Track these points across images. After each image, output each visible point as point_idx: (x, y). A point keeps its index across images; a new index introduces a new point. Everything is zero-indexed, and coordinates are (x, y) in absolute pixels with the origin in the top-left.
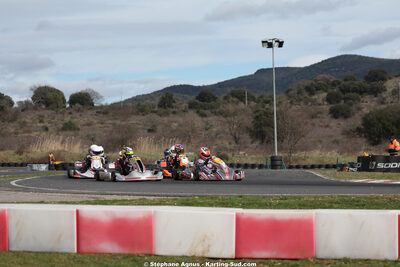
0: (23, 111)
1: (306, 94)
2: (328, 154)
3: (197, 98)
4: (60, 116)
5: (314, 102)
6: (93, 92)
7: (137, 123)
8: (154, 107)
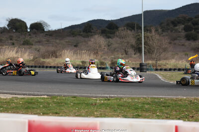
0: (1, 33)
1: (172, 26)
2: (180, 62)
3: (107, 27)
4: (23, 36)
5: (176, 31)
6: (44, 22)
7: (69, 42)
8: (80, 32)
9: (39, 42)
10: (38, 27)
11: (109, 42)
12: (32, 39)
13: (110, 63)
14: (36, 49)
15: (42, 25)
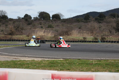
0: (35, 21)
3: (99, 16)
4: (48, 22)
6: (60, 14)
7: (75, 26)
8: (82, 20)
9: (58, 26)
10: (57, 17)
11: (100, 25)
12: (54, 24)
13: (100, 38)
14: (55, 30)
15: (59, 16)
